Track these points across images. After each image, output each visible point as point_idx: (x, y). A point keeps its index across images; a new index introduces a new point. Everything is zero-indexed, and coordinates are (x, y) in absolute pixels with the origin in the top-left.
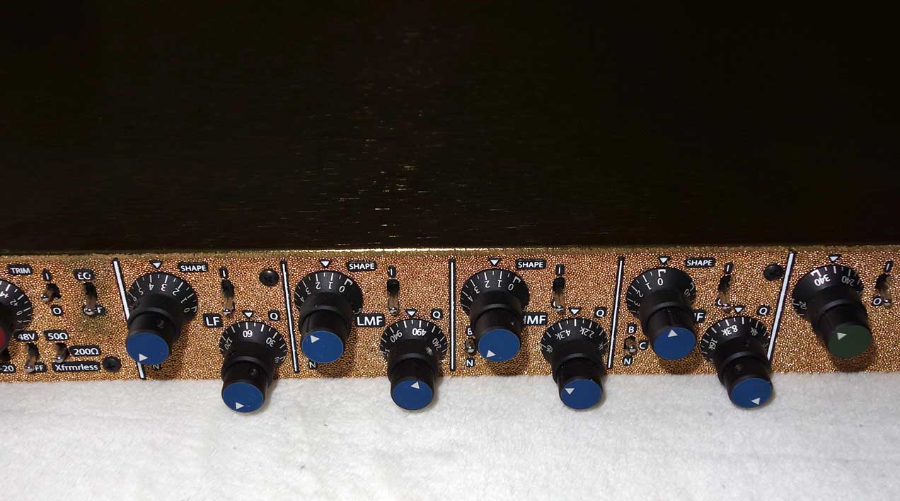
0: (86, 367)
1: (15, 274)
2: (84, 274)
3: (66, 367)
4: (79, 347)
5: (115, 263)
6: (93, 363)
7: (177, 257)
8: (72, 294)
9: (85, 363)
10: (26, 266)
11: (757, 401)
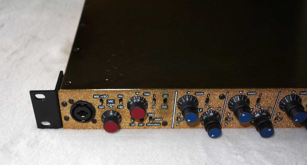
0: (156, 125)
1: (145, 96)
2: (166, 95)
3: (151, 124)
4: (156, 118)
5: (176, 92)
6: (159, 123)
7: (195, 90)
8: (160, 101)
9: (157, 123)
10: (149, 93)
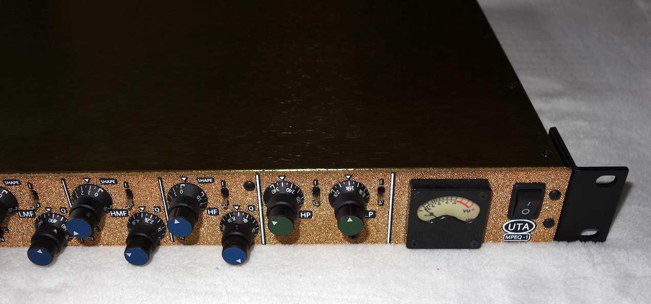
11: (239, 261)
